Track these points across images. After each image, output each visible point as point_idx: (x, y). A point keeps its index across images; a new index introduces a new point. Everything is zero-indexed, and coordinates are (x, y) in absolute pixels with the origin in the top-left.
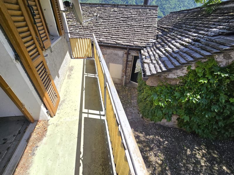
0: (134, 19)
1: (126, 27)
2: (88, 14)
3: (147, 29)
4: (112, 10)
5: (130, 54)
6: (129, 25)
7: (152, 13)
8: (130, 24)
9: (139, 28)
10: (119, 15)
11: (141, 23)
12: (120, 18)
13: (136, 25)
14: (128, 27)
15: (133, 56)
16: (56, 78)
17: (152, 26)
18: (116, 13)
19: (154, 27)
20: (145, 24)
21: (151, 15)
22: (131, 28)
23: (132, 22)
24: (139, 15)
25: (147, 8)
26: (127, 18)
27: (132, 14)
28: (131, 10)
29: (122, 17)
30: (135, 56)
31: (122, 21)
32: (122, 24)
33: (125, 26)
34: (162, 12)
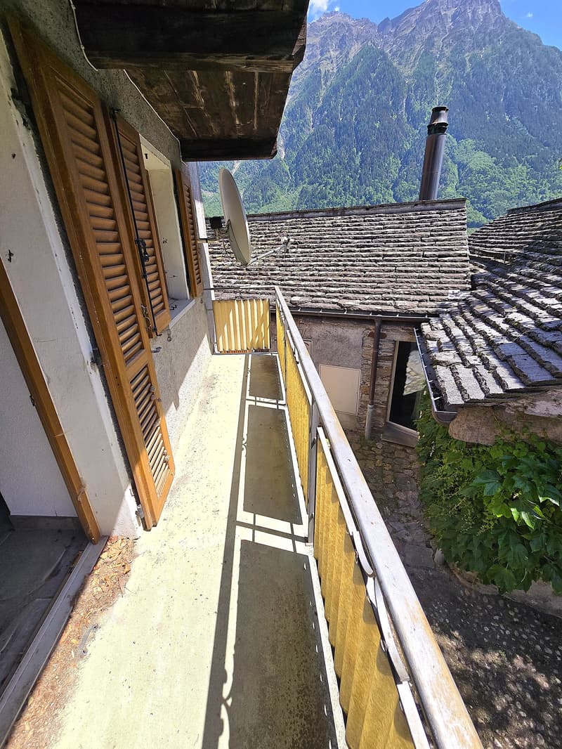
0: (392, 240)
1: (370, 261)
2: (263, 238)
3: (436, 263)
4: (328, 223)
5: (384, 336)
6: (379, 256)
7: (447, 219)
8: (381, 253)
9: (409, 260)
10: (347, 232)
11: (415, 248)
12: (350, 240)
13: (399, 255)
14: (376, 261)
15: (395, 341)
16: (170, 409)
17: (451, 253)
18: (339, 228)
19: (460, 255)
20: (430, 250)
21: (446, 225)
22: (386, 263)
23: (387, 249)
24: (408, 227)
25: (429, 207)
26: (372, 238)
27: (385, 228)
28: (382, 218)
29: (355, 238)
30: (401, 343)
31: (358, 247)
32: (357, 256)
33: (367, 259)
34: (480, 210)
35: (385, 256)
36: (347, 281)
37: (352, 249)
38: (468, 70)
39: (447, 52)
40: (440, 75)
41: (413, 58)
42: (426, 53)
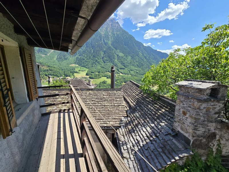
0: (106, 100)
1: (101, 107)
2: (67, 98)
3: (118, 108)
4: (88, 93)
5: (108, 132)
6: (103, 105)
7: (119, 94)
8: (104, 104)
9: (111, 107)
10: (94, 96)
11: (112, 103)
12: (95, 100)
13: (109, 105)
14: (103, 107)
17: (121, 105)
18: (91, 95)
19: (123, 105)
20: (116, 104)
21: (118, 95)
22: (105, 108)
23: (105, 103)
24: (110, 96)
25: (114, 90)
26: (101, 99)
27: (104, 96)
28: (103, 92)
29: (96, 99)
30: (112, 134)
31: (97, 102)
32: (97, 105)
33: (100, 106)
35: (105, 105)
36: (95, 115)
37: (96, 103)
38: (116, 36)
39: (111, 31)
40: (110, 35)
41: (103, 31)
42: (106, 30)
